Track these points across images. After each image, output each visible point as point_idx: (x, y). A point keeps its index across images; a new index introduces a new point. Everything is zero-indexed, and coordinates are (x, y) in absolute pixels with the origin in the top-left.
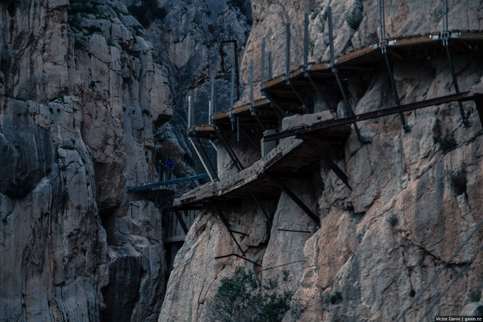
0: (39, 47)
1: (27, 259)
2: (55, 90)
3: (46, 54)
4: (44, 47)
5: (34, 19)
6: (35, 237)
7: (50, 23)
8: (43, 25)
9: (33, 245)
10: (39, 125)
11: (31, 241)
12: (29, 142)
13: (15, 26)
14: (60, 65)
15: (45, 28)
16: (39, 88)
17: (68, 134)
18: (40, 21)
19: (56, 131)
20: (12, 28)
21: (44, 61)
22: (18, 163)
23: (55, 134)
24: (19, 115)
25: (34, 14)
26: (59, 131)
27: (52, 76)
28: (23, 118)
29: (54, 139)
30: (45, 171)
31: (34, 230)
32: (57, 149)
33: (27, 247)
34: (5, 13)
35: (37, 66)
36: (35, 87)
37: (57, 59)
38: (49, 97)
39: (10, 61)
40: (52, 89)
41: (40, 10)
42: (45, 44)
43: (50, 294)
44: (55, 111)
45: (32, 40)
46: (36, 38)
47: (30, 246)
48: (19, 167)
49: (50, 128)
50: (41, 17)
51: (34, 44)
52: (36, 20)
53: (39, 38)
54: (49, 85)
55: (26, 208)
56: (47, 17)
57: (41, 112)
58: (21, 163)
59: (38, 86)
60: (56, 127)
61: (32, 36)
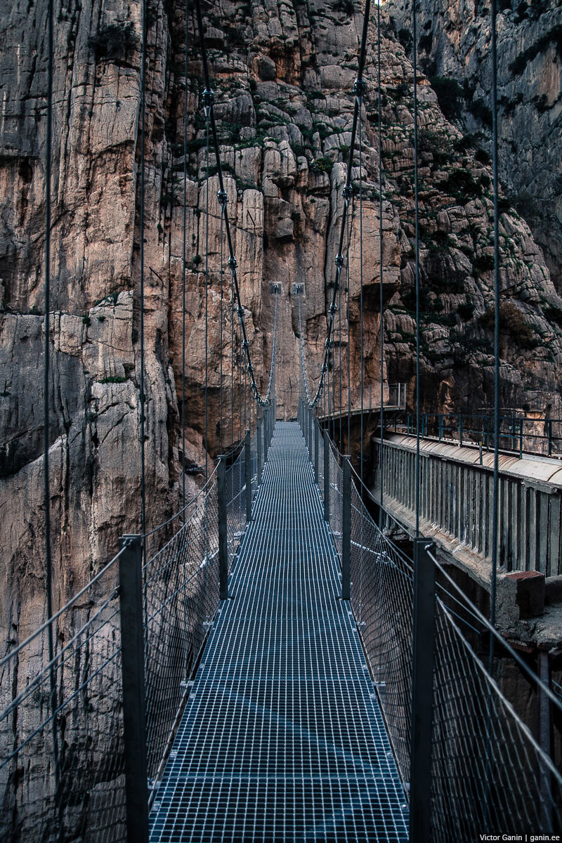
0: (78, 220)
1: (22, 571)
2: (103, 286)
3: (91, 229)
4: (86, 219)
5: (65, 178)
6: (33, 535)
7: (99, 178)
8: (82, 183)
9: (31, 548)
10: (59, 350)
11: (26, 543)
12: (34, 382)
13: (28, 198)
14: (117, 242)
15: (89, 187)
16: (73, 287)
17: (118, 356)
18: (78, 178)
19: (94, 355)
20: (24, 201)
21: (88, 241)
22: (9, 420)
23: (90, 361)
24: (25, 339)
25: (65, 170)
26: (100, 354)
27: (97, 264)
28: (31, 343)
29: (89, 369)
30: (61, 424)
31: (30, 525)
32: (91, 384)
33: (19, 553)
34: (14, 180)
35: (74, 253)
36: (65, 288)
37: (111, 234)
38: (94, 298)
39: (15, 255)
40: (97, 286)
41: (76, 162)
42: (88, 215)
43: (63, 623)
44: (95, 321)
45: (65, 212)
46: (71, 208)
47: (25, 551)
48: (12, 425)
49: (80, 352)
50: (80, 172)
51: (69, 218)
52: (69, 180)
53: (76, 207)
54: (92, 279)
55: (16, 492)
56: (90, 170)
57: (62, 329)
58: (13, 420)
59: (70, 286)
60: (96, 348)
61: (62, 205)
